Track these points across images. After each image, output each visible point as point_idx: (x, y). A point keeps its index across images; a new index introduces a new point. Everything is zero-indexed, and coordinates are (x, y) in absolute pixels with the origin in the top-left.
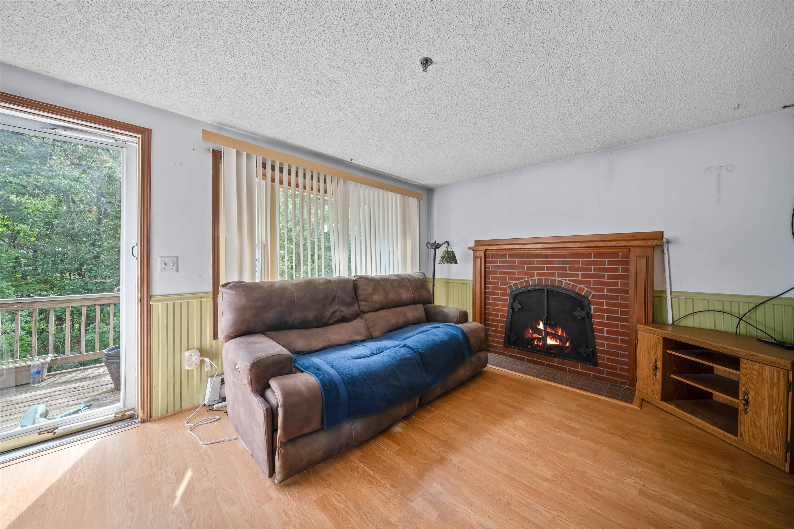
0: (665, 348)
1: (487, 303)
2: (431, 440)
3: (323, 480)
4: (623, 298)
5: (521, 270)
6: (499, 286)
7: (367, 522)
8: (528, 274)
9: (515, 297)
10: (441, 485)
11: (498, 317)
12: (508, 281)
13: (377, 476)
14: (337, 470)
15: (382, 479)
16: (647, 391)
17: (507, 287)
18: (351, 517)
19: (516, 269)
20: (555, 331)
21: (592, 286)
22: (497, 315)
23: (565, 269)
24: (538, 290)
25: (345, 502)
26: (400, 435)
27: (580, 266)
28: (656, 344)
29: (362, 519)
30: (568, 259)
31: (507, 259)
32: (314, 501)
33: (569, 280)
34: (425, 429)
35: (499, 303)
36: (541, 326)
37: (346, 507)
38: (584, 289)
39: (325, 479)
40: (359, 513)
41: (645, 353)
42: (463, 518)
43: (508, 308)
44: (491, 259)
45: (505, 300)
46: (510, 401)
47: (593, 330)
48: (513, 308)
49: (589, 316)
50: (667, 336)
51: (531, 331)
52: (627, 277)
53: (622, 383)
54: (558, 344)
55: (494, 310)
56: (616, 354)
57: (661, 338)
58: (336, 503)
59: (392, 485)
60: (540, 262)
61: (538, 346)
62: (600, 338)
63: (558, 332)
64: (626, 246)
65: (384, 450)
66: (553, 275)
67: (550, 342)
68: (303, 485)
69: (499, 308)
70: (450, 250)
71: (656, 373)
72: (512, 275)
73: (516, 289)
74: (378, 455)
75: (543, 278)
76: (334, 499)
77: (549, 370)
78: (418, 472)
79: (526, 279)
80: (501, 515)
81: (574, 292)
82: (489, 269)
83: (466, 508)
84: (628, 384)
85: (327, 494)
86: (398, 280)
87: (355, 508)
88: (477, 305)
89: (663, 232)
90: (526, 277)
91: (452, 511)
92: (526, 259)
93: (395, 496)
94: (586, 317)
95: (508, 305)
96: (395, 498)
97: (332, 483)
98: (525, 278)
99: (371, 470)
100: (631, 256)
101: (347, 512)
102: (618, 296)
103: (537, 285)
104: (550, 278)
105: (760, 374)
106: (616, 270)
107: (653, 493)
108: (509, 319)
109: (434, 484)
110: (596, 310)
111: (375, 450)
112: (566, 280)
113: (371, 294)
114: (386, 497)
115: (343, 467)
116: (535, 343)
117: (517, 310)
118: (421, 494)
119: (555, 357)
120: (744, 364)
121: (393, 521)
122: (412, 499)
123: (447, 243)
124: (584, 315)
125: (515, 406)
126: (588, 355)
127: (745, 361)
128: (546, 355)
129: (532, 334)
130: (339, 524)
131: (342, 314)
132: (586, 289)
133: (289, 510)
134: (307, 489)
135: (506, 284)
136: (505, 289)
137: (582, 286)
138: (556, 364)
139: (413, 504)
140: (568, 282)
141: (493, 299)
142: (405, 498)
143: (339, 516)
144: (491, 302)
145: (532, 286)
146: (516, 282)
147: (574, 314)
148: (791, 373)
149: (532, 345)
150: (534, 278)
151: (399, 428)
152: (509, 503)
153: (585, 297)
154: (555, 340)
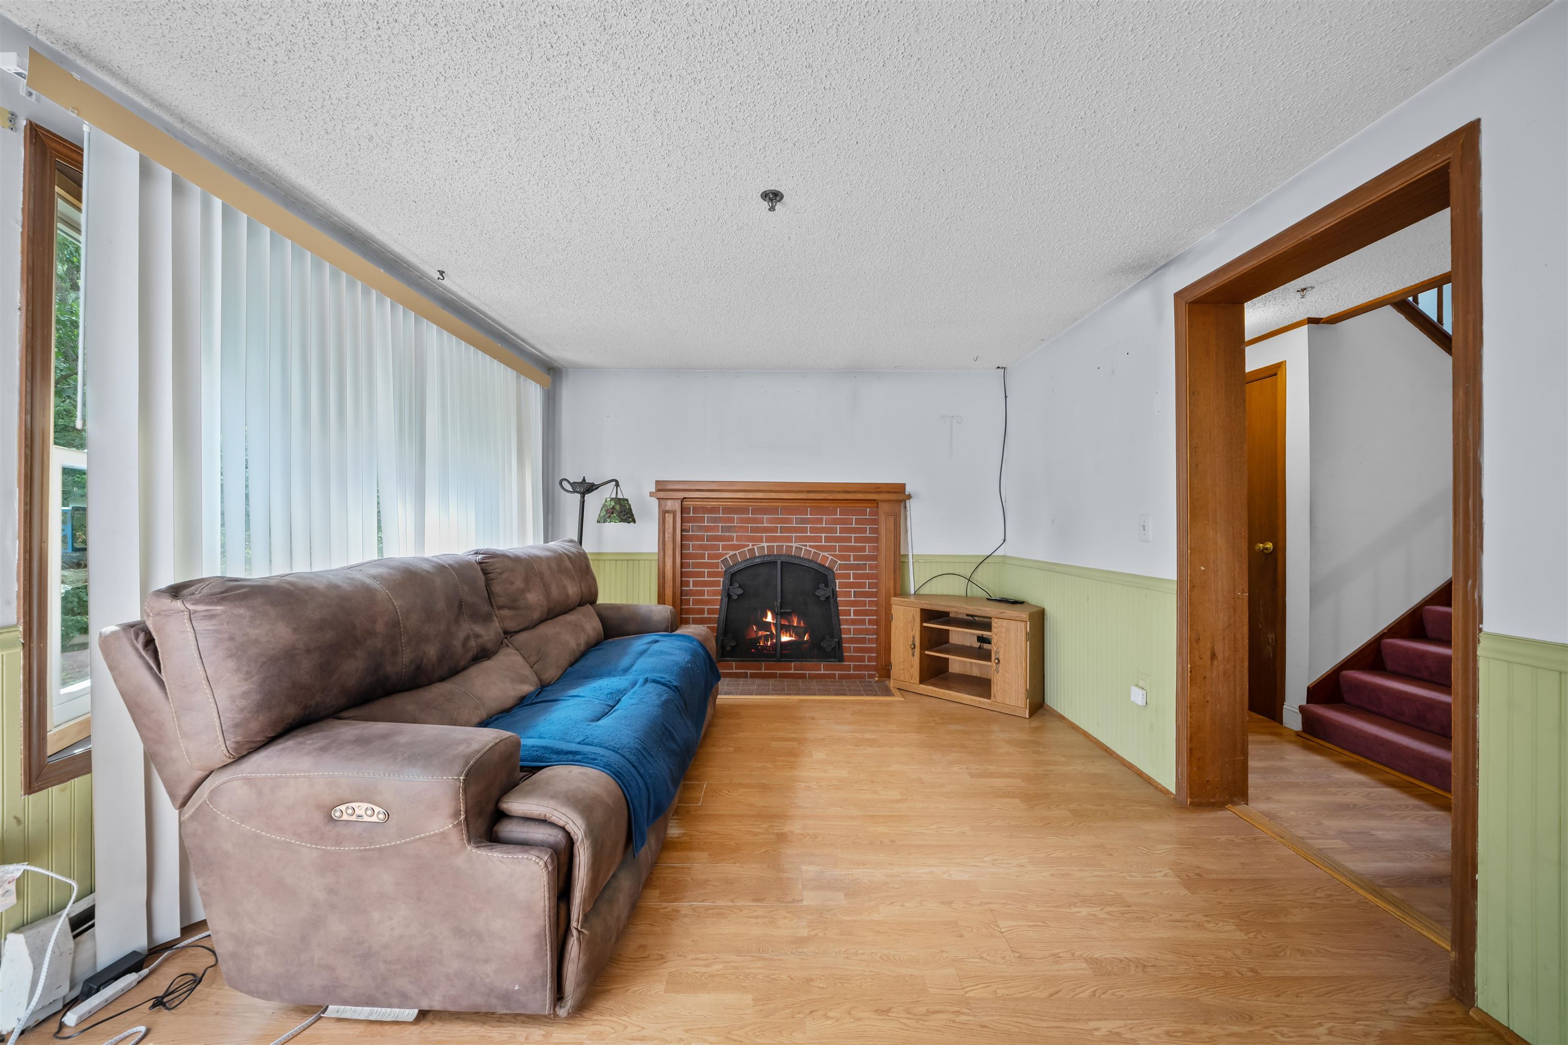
0: (923, 620)
1: (683, 592)
2: (741, 822)
3: (640, 959)
4: (871, 567)
5: (743, 533)
6: (706, 561)
7: (775, 957)
8: (753, 539)
9: (733, 576)
10: (811, 863)
11: (704, 614)
12: (721, 551)
13: (719, 903)
14: (646, 934)
15: (732, 901)
16: (904, 677)
17: (719, 561)
18: (749, 969)
19: (735, 532)
20: (789, 622)
21: (837, 553)
22: (702, 611)
23: (804, 530)
24: (768, 563)
25: (717, 960)
26: (688, 838)
27: (824, 525)
28: (914, 619)
29: (765, 959)
30: (809, 516)
31: (721, 515)
32: (666, 992)
33: (810, 546)
34: (715, 813)
35: (706, 589)
36: (769, 618)
37: (726, 964)
38: (826, 558)
39: (644, 956)
40: (752, 956)
41: (901, 631)
42: (869, 881)
43: (722, 595)
44: (691, 515)
45: (715, 584)
46: (781, 734)
47: (838, 613)
48: (729, 596)
49: (834, 594)
50: (926, 607)
51: (754, 627)
52: (876, 540)
53: (871, 676)
54: (794, 639)
55: (696, 602)
56: (863, 641)
57: (918, 610)
58: (704, 970)
59: (754, 900)
60: (771, 521)
61: (765, 647)
62: (847, 622)
63: (793, 622)
64: (875, 500)
65: (689, 868)
66: (789, 539)
67: (785, 638)
68: (613, 989)
69: (706, 597)
70: (620, 496)
71: (913, 653)
72: (729, 541)
73: (734, 565)
75: (775, 544)
76: (694, 968)
77: (786, 682)
78: (768, 867)
79: (750, 547)
80: (897, 856)
81: (816, 563)
82: (689, 532)
83: (861, 871)
84: (877, 675)
85: (674, 970)
86: (556, 558)
87: (740, 956)
88: (666, 597)
89: (905, 484)
90: (751, 544)
91: (853, 882)
92: (750, 515)
93: (775, 909)
94: (832, 596)
95: (720, 592)
96: (776, 910)
97: (662, 953)
98: (748, 545)
99: (703, 901)
100: (880, 512)
101: (736, 968)
102: (866, 564)
103: (766, 556)
104: (785, 544)
105: (1008, 630)
106: (863, 530)
107: (977, 771)
108: (723, 614)
109: (802, 867)
110: (842, 585)
111: (674, 876)
112: (806, 546)
113: (523, 591)
114: (763, 917)
115: (651, 925)
116: (761, 644)
117: (735, 597)
118: (800, 887)
119: (791, 661)
120: (995, 623)
121: (806, 934)
122: (797, 898)
123: (614, 483)
124: (829, 593)
125: (794, 738)
126: (834, 649)
127: (996, 620)
128: (780, 661)
129: (756, 632)
130: (743, 987)
131: (480, 641)
132: (830, 557)
133: (639, 1031)
134: (629, 988)
135: (718, 556)
136: (716, 566)
137: (826, 554)
138: (792, 672)
139: (805, 903)
140: (808, 548)
141: (696, 584)
142: (788, 902)
143: (730, 980)
144: (691, 590)
145: (758, 557)
146: (734, 552)
147: (817, 594)
148: (1028, 623)
149: (757, 648)
150: (762, 544)
151: (673, 828)
152: (892, 841)
153: (830, 569)
154: (788, 635)
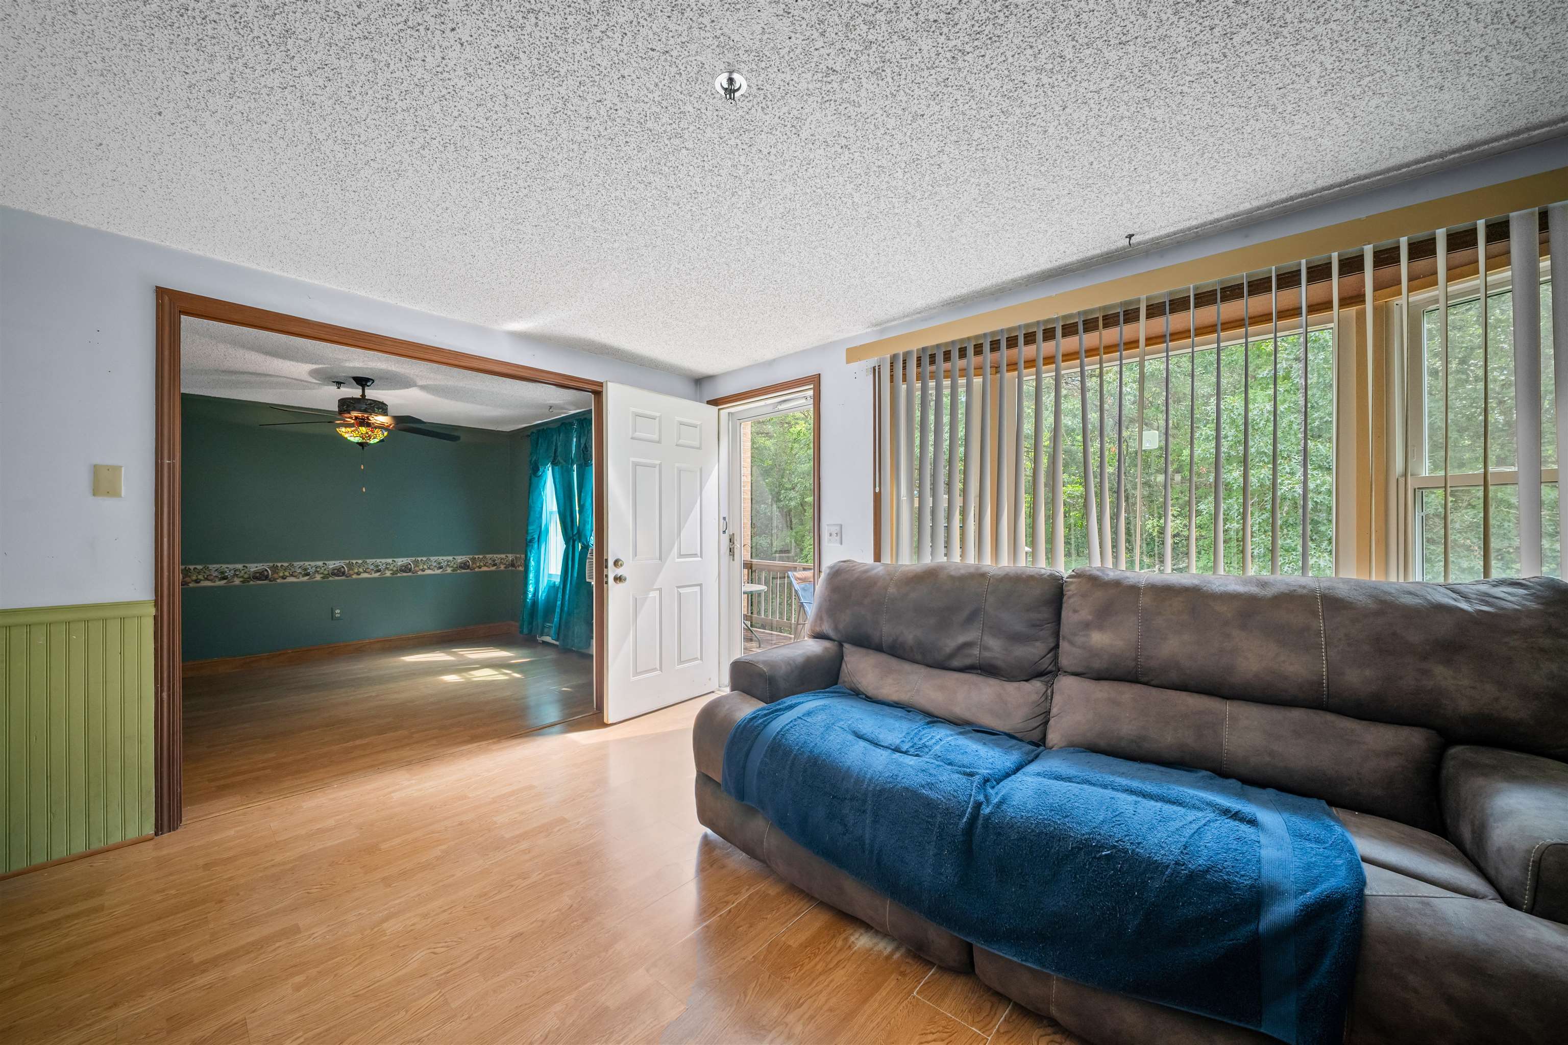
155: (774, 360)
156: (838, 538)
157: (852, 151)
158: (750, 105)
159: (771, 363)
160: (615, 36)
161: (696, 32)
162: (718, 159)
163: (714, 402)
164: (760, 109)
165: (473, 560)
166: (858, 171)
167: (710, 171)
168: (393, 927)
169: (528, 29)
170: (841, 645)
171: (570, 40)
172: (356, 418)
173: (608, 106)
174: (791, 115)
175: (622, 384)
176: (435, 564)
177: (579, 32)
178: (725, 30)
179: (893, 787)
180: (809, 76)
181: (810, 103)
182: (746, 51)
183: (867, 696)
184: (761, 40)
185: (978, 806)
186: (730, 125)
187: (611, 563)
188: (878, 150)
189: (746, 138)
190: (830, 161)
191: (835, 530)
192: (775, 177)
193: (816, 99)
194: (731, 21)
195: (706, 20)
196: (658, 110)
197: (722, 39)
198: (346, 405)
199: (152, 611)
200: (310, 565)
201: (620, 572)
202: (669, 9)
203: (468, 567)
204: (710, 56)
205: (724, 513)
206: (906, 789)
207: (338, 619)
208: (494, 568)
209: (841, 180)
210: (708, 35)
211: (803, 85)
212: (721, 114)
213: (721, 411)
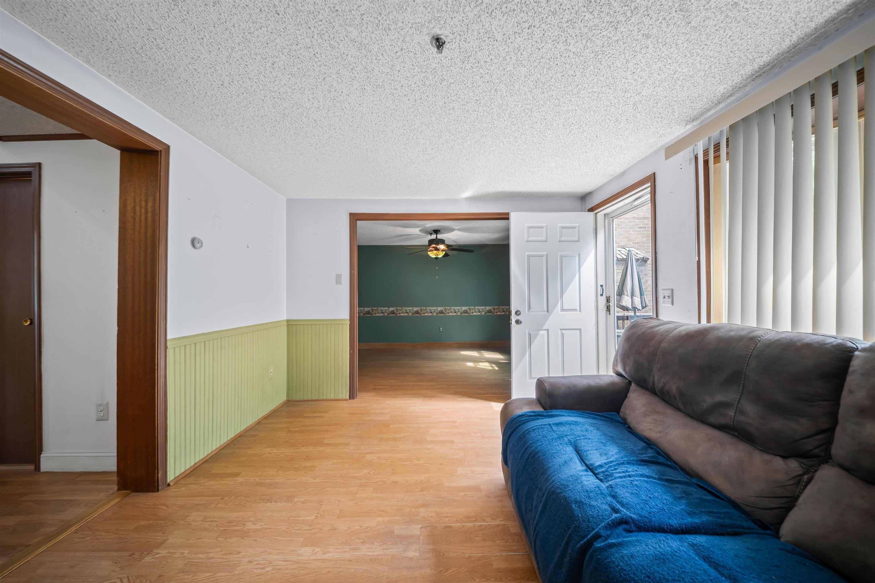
13: (471, 525)
15: (463, 526)
42: (373, 544)
59: (450, 527)
74: (498, 542)
76: (472, 494)
78: (444, 554)
80: (340, 570)
83: (374, 554)
85: (481, 493)
91: (385, 543)
93: (437, 523)
99: (481, 525)
109: (417, 554)
114: (443, 518)
118: (421, 538)
121: (421, 509)
122: (424, 529)
130: (449, 489)
139: (420, 527)
142: (429, 526)
155: (625, 171)
156: (670, 300)
157: (538, 26)
158: (457, 44)
159: (623, 174)
160: (381, 57)
161: (402, 32)
162: (471, 79)
163: (591, 210)
164: (464, 43)
165: (494, 309)
166: (556, 34)
167: (473, 87)
168: (368, 457)
169: (358, 76)
170: (630, 383)
171: (371, 71)
172: (434, 247)
173: (406, 86)
174: (482, 34)
175: (520, 211)
176: (453, 311)
177: (370, 65)
178: (411, 21)
179: (560, 493)
180: (468, 8)
181: (484, 20)
182: (429, 22)
183: (629, 427)
184: (429, 13)
185: (597, 537)
186: (459, 59)
187: (513, 313)
188: (554, 13)
189: (472, 59)
190: (530, 41)
191: (668, 293)
192: (508, 69)
193: (485, 16)
194: (409, 16)
195: (400, 24)
196: (424, 75)
197: (414, 26)
198: (431, 242)
199: (349, 323)
200: (408, 309)
201: (519, 318)
202: (384, 32)
203: (492, 312)
204: (417, 37)
205: (601, 282)
206: (565, 498)
207: (442, 332)
208: (479, 314)
209: (550, 46)
210: (407, 29)
211: (471, 15)
212: (449, 58)
213: (598, 214)
